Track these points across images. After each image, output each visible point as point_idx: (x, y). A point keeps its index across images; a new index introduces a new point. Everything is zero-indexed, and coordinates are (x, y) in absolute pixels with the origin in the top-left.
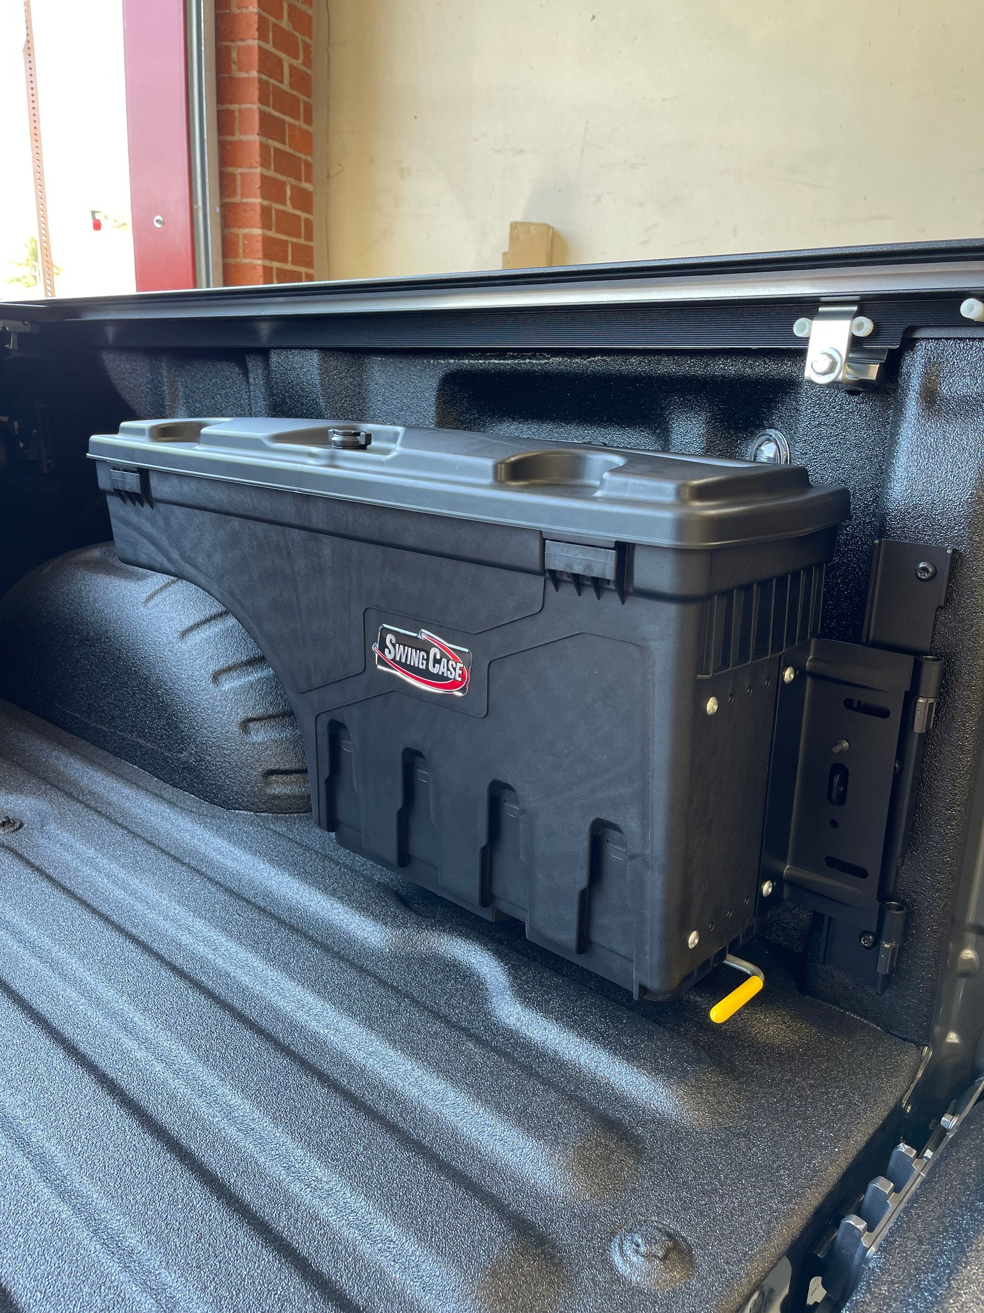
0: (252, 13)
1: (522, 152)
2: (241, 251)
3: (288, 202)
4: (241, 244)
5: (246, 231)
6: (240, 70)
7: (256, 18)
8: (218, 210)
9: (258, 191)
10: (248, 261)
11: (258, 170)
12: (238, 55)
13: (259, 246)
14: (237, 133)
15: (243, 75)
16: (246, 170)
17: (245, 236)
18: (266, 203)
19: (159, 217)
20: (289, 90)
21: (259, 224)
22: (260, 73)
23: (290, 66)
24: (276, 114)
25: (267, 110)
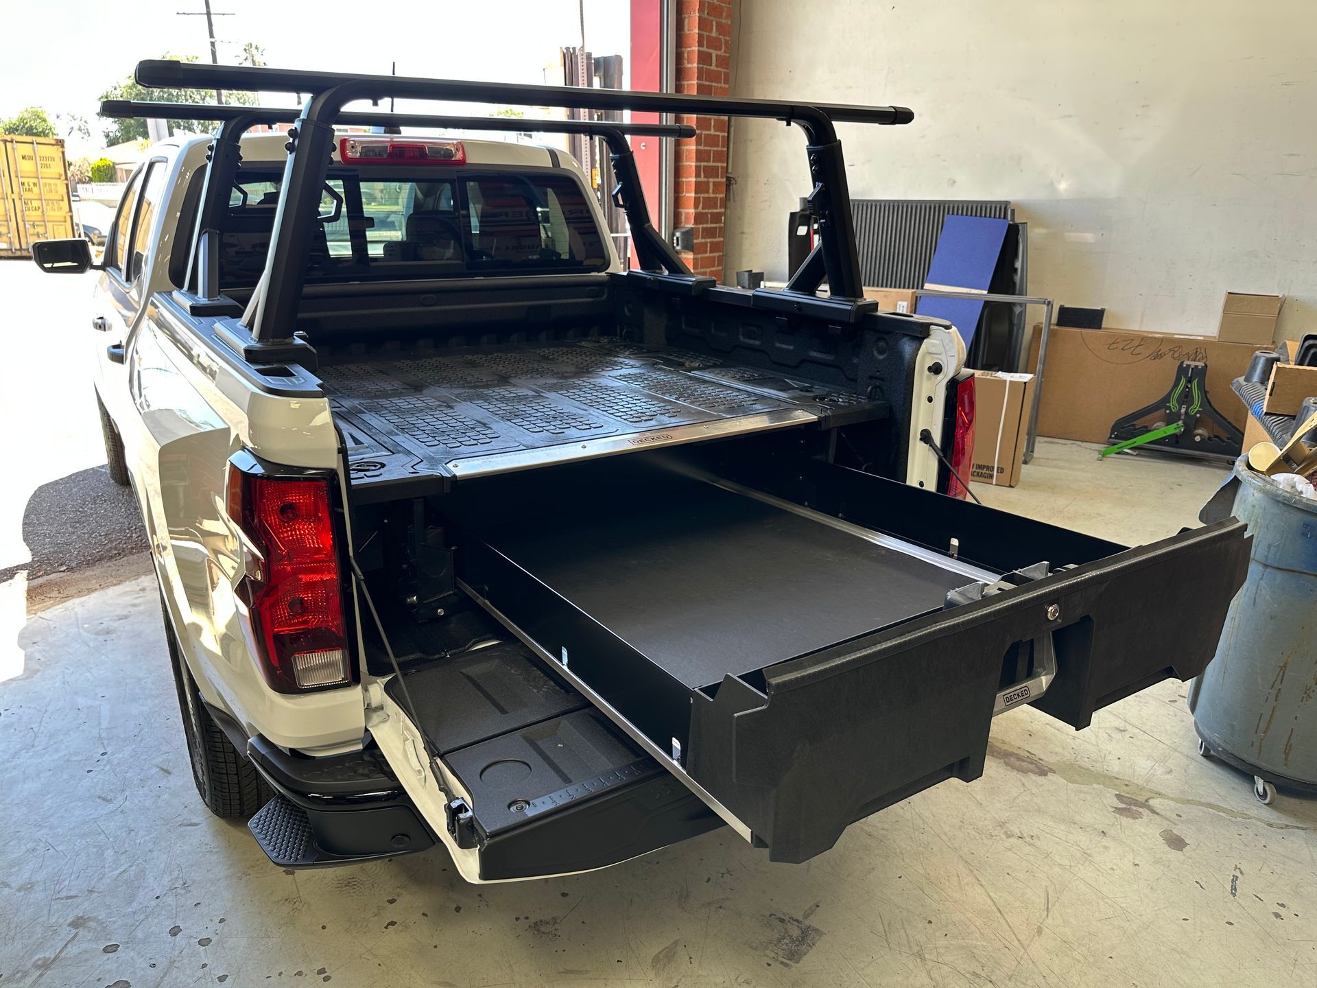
0: (695, 33)
1: (851, 87)
2: (685, 158)
3: (712, 128)
4: (685, 154)
6: (688, 63)
7: (697, 35)
10: (688, 163)
12: (688, 56)
13: (694, 155)
15: (689, 66)
17: (687, 151)
19: (644, 144)
20: (715, 69)
21: (695, 144)
22: (698, 63)
23: (717, 56)
24: (707, 83)
25: (701, 82)
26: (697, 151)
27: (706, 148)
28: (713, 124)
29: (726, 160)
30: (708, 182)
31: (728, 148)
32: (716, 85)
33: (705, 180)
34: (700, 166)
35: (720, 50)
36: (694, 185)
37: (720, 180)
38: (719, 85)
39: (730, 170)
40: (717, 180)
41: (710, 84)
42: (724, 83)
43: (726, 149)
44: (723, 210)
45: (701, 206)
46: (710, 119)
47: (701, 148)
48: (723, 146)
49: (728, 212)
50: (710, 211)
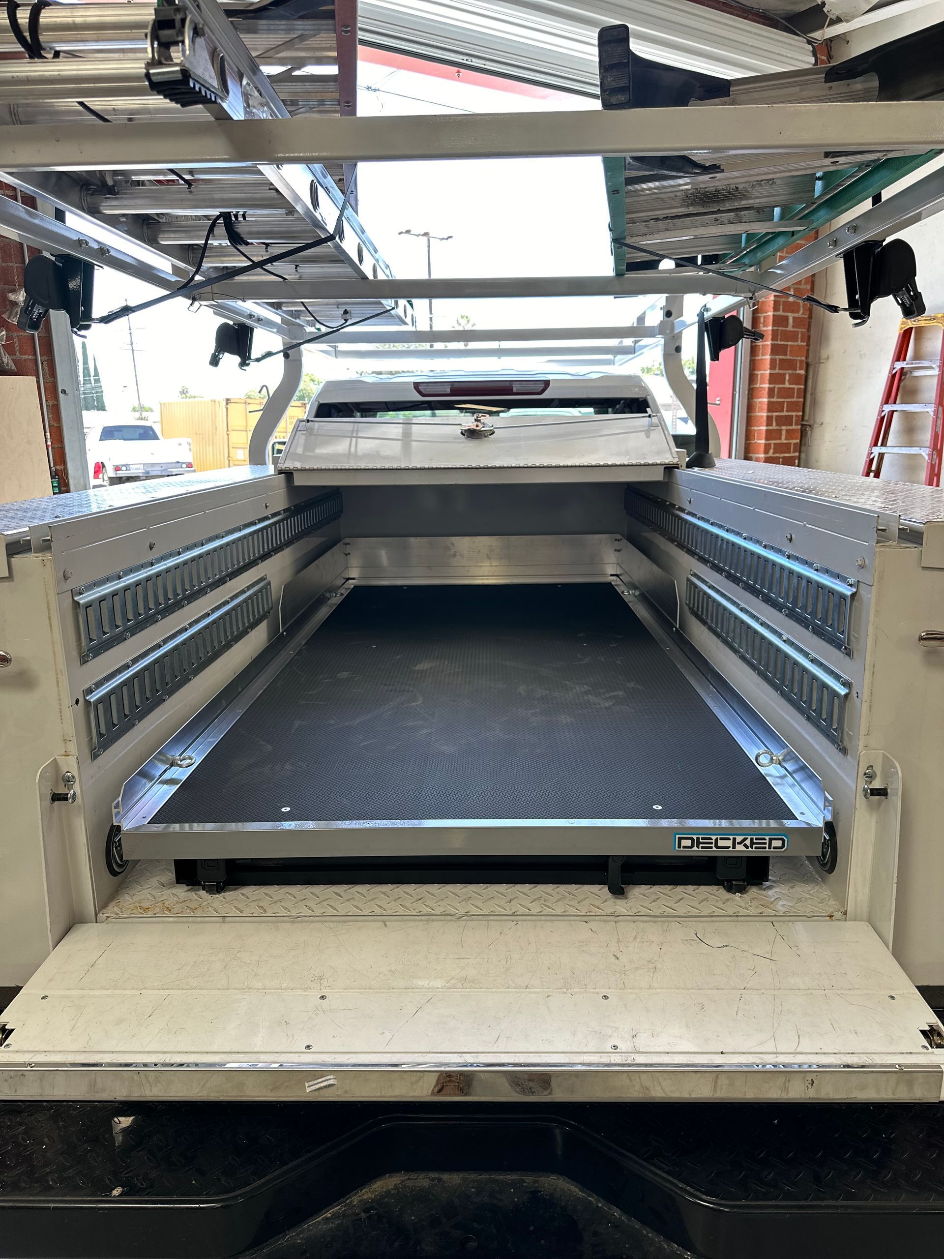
2: (756, 409)
3: (787, 383)
4: (757, 406)
5: (760, 400)
6: (764, 327)
7: (773, 302)
8: (747, 392)
9: (767, 382)
10: (760, 414)
11: (768, 372)
13: (765, 407)
14: (760, 355)
15: (765, 329)
16: (763, 372)
17: (760, 403)
18: (772, 386)
19: (718, 399)
20: (792, 329)
21: (767, 396)
22: (774, 325)
23: (794, 318)
24: (783, 343)
25: (776, 342)
26: (769, 403)
27: (778, 400)
28: (787, 377)
29: (802, 409)
30: (781, 430)
31: (805, 398)
32: (792, 343)
33: (778, 428)
34: (772, 416)
35: (798, 312)
36: (764, 433)
37: (794, 427)
38: (796, 343)
39: (806, 418)
40: (790, 428)
41: (786, 343)
42: (801, 341)
43: (802, 400)
44: (797, 454)
45: (772, 451)
46: (785, 374)
47: (775, 400)
48: (798, 397)
49: (803, 456)
50: (782, 455)
